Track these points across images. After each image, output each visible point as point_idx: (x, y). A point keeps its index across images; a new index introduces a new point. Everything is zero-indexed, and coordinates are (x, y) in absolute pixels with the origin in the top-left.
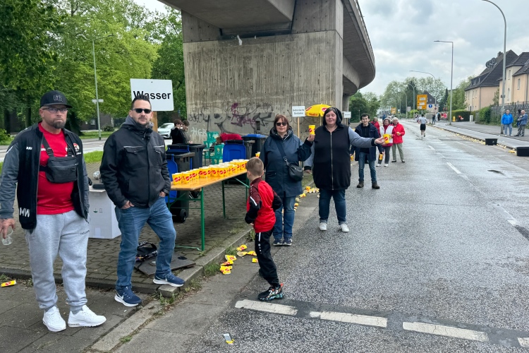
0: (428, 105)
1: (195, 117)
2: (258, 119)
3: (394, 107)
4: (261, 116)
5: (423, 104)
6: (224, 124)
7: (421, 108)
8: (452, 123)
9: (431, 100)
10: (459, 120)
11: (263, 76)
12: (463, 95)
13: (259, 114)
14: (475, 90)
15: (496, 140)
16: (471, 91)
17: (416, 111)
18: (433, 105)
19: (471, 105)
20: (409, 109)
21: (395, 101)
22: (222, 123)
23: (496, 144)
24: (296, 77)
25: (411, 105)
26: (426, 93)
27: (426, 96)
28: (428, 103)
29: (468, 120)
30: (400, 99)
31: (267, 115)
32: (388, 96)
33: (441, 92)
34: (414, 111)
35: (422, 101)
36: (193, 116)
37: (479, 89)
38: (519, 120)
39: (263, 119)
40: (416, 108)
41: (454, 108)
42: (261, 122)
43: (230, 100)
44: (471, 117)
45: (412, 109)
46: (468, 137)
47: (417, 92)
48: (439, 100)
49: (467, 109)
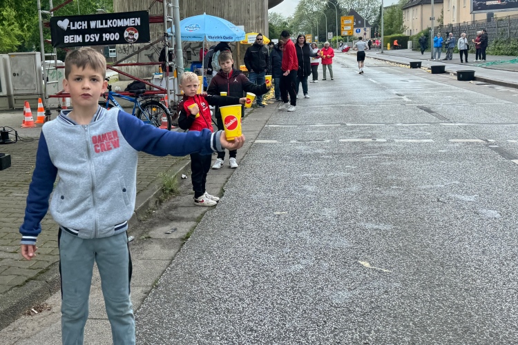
0: (355, 29)
1: (124, 49)
2: (189, 49)
3: (309, 33)
4: (192, 46)
5: (349, 28)
6: (154, 55)
7: (346, 34)
8: (384, 51)
9: (359, 22)
10: (395, 48)
11: (193, 7)
12: (401, 16)
13: (190, 44)
14: (415, 8)
15: (420, 63)
16: (411, 10)
17: (340, 38)
18: (362, 29)
19: (411, 28)
20: (330, 35)
21: (310, 25)
22: (152, 54)
23: (420, 66)
24: (227, 7)
25: (333, 30)
26: (353, 13)
27: (352, 17)
28: (355, 27)
29: (406, 47)
30: (316, 22)
31: (198, 45)
32: (300, 17)
33: (374, 11)
34: (338, 38)
35: (348, 25)
36: (122, 48)
37: (419, 7)
38: (446, 43)
39: (193, 49)
40: (339, 34)
41: (388, 32)
42: (192, 52)
43: (161, 31)
44: (409, 43)
45: (335, 35)
46: (397, 63)
47: (340, 11)
48: (371, 22)
49: (406, 34)
